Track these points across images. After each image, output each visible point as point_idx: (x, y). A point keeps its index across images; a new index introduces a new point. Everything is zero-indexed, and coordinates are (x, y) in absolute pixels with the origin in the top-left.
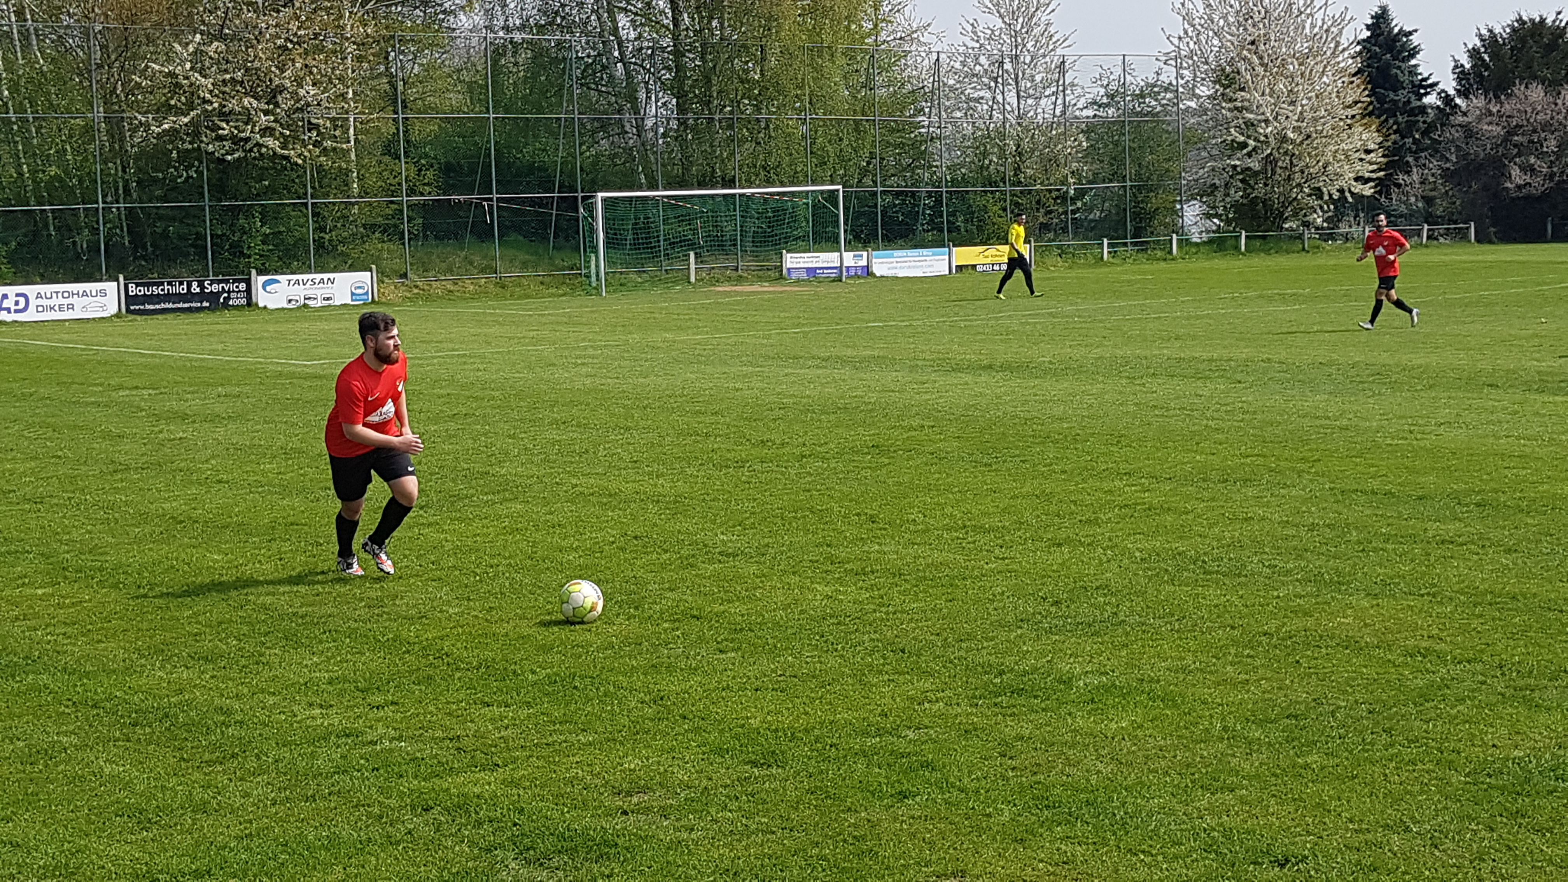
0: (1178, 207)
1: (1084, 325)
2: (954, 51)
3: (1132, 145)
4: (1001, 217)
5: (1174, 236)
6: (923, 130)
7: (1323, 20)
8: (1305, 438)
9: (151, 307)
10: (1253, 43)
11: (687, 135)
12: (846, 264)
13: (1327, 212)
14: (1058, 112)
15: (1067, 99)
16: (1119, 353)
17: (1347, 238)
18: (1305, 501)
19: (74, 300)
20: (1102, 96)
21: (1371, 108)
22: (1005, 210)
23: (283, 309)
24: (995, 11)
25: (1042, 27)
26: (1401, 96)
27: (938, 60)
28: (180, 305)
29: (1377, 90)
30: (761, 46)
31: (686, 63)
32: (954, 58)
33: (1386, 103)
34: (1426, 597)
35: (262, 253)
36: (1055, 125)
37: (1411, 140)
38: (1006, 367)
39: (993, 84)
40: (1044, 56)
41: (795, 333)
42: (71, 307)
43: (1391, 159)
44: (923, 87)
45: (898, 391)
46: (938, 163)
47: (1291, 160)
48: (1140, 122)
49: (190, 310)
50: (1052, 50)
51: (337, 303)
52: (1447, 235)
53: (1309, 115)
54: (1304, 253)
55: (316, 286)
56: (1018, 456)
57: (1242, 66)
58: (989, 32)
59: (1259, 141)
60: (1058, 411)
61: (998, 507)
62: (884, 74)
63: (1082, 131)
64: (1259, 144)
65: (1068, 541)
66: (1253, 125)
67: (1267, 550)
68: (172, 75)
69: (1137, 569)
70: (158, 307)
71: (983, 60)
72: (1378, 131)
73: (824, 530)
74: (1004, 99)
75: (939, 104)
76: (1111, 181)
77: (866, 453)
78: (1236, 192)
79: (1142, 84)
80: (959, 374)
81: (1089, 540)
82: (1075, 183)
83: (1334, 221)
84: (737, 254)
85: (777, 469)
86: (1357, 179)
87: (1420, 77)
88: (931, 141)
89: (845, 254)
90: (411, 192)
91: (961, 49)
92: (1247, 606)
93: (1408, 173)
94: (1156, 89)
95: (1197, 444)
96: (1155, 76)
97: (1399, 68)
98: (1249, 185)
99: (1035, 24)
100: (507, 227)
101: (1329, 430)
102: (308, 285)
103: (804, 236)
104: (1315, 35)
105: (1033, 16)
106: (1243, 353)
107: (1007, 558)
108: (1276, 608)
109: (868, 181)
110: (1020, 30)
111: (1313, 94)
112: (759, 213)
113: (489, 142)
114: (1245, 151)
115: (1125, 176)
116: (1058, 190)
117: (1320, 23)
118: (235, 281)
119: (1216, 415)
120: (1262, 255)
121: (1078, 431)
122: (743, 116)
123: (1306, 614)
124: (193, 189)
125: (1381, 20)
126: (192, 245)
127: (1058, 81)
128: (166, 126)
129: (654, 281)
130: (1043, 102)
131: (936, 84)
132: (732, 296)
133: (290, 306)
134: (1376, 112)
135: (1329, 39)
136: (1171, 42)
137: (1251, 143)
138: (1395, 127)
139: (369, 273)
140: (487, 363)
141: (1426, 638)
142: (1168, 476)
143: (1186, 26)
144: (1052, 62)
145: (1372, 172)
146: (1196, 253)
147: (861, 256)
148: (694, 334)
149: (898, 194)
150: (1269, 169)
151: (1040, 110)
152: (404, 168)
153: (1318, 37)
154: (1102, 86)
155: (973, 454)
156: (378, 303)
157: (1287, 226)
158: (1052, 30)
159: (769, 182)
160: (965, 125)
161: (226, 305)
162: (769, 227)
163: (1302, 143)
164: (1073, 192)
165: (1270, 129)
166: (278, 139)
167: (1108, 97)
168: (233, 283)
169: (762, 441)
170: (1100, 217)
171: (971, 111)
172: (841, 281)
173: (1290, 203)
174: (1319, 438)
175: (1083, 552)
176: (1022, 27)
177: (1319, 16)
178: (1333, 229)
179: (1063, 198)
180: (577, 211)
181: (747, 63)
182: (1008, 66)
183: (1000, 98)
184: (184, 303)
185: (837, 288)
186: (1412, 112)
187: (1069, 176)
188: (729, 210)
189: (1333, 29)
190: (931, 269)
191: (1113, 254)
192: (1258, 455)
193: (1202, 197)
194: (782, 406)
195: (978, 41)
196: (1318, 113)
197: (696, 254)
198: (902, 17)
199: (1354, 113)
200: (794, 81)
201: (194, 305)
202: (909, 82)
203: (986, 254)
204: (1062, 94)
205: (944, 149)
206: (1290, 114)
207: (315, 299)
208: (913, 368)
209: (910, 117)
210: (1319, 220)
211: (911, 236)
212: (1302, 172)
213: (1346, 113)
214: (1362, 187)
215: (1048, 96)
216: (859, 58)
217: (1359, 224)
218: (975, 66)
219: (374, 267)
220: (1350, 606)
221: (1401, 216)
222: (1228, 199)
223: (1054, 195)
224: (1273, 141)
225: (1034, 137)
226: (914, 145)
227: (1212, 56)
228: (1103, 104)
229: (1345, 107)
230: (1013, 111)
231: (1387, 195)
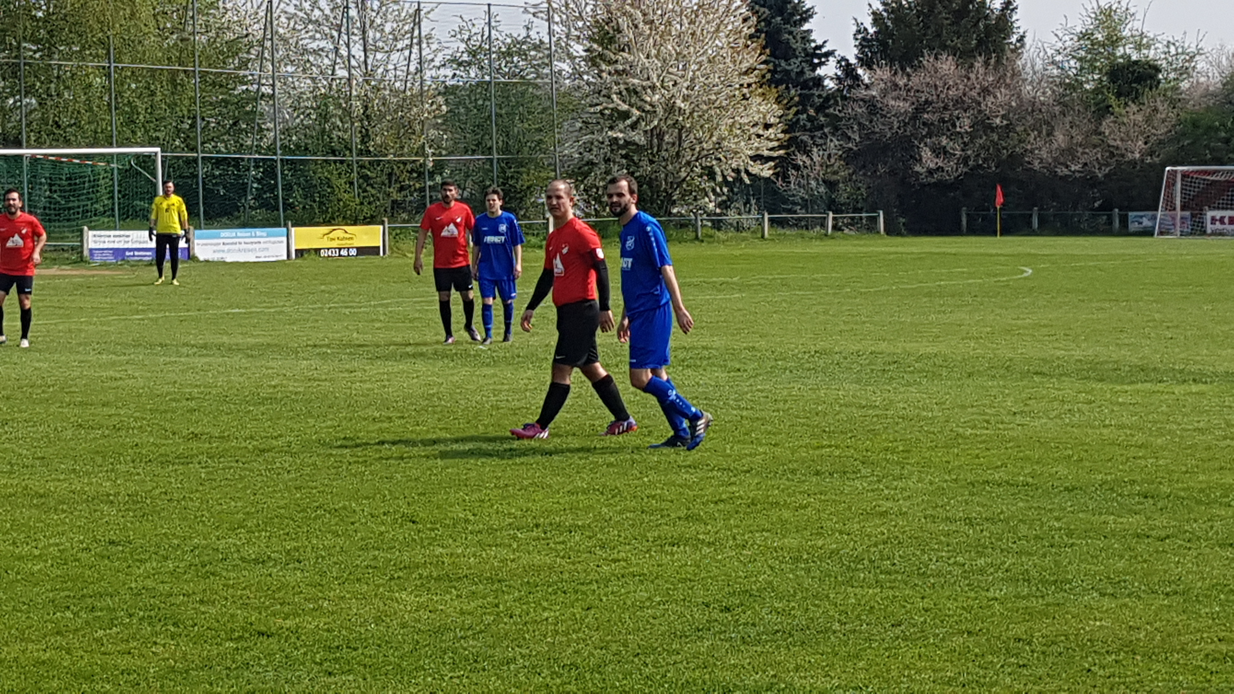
3: (498, 111)
4: (347, 192)
6: (252, 86)
13: (720, 196)
14: (412, 69)
15: (424, 53)
20: (463, 52)
21: (768, 76)
22: (351, 183)
26: (794, 65)
33: (777, 72)
36: (408, 85)
37: (805, 116)
39: (335, 34)
43: (792, 135)
46: (271, 127)
47: (679, 133)
48: (507, 84)
52: (853, 225)
53: (700, 83)
54: (697, 242)
57: (623, 22)
59: (644, 111)
63: (441, 93)
64: (644, 114)
66: (636, 93)
72: (778, 102)
74: (349, 52)
75: (272, 55)
76: (474, 152)
79: (509, 40)
82: (434, 154)
83: (726, 206)
86: (755, 158)
87: (813, 45)
88: (261, 99)
93: (807, 153)
94: (525, 47)
96: (524, 31)
97: (790, 33)
98: (633, 161)
103: (108, 210)
109: (185, 144)
111: (704, 58)
112: (52, 180)
114: (628, 122)
115: (491, 147)
116: (414, 161)
122: (31, 62)
127: (413, 32)
130: (395, 56)
134: (775, 81)
137: (636, 112)
144: (405, 9)
145: (772, 149)
149: (218, 162)
150: (656, 142)
151: (391, 67)
154: (462, 40)
157: (675, 211)
160: (302, 81)
162: (67, 198)
163: (692, 114)
164: (431, 164)
165: (657, 97)
167: (469, 53)
171: (310, 66)
173: (679, 184)
179: (420, 171)
182: (353, 12)
183: (344, 52)
186: (805, 85)
187: (427, 146)
190: (267, 254)
196: (710, 81)
199: (752, 81)
202: (231, 28)
203: (331, 236)
204: (416, 48)
205: (277, 110)
206: (679, 80)
209: (236, 70)
210: (711, 206)
211: (236, 213)
212: (693, 148)
213: (741, 82)
214: (761, 167)
215: (401, 50)
218: (312, 11)
221: (800, 202)
223: (409, 167)
224: (660, 110)
225: (384, 98)
226: (240, 104)
227: (588, 9)
228: (466, 62)
229: (740, 74)
230: (359, 66)
231: (785, 177)
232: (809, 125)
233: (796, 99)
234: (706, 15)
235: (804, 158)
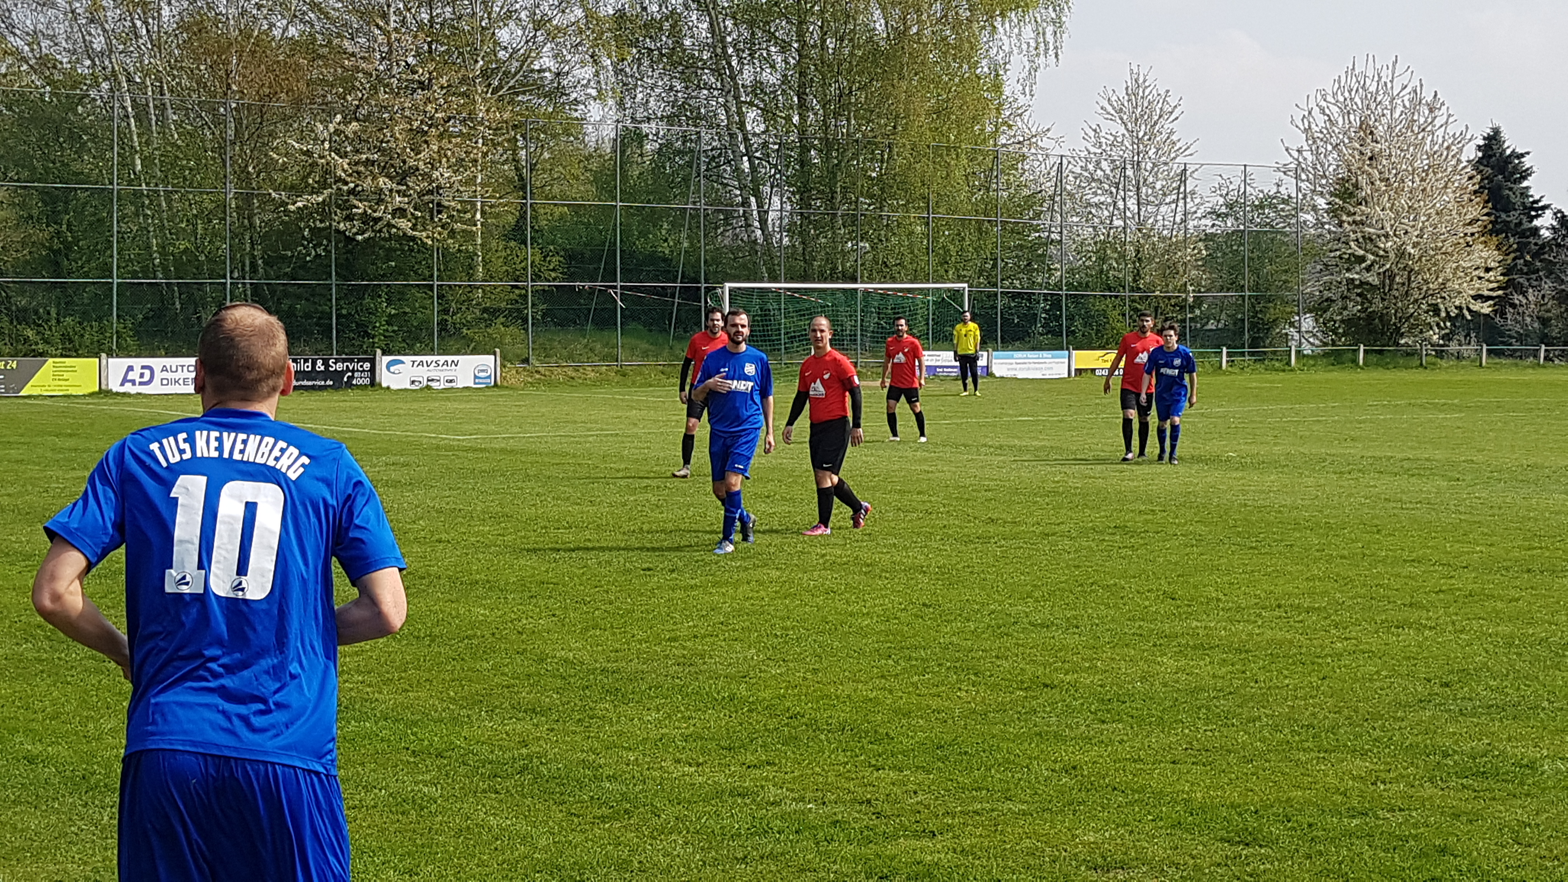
0: (1295, 318)
2: (1076, 156)
3: (1251, 255)
4: (1118, 320)
5: (1293, 347)
6: (1043, 233)
7: (1444, 137)
10: (1374, 158)
11: (810, 230)
13: (1443, 329)
14: (1178, 220)
15: (1188, 206)
17: (1463, 356)
20: (1221, 206)
21: (1490, 226)
22: (1121, 314)
23: (406, 390)
24: (1118, 118)
25: (1164, 136)
26: (1513, 217)
27: (1060, 165)
28: (305, 383)
29: (1496, 209)
31: (811, 159)
32: (1076, 163)
33: (1497, 223)
35: (387, 334)
36: (1174, 233)
37: (1522, 261)
39: (1114, 190)
40: (1166, 163)
43: (1510, 278)
44: (1040, 192)
47: (1409, 275)
48: (1258, 232)
49: (313, 388)
50: (1174, 158)
51: (460, 386)
52: (1562, 356)
53: (1429, 231)
54: (1421, 369)
55: (440, 367)
57: (1363, 180)
58: (1112, 138)
59: (1377, 256)
63: (1202, 240)
64: (1378, 259)
66: (1371, 240)
71: (1104, 165)
72: (1498, 248)
74: (1124, 206)
75: (1060, 208)
76: (1228, 290)
78: (1354, 306)
79: (1261, 195)
82: (1193, 291)
83: (1450, 338)
84: (856, 350)
86: (1476, 297)
87: (1531, 199)
88: (1050, 244)
90: (537, 277)
91: (1083, 155)
93: (1524, 293)
94: (1275, 201)
96: (1275, 187)
97: (1511, 189)
98: (1367, 299)
99: (1158, 132)
100: (630, 318)
102: (431, 367)
104: (1435, 153)
105: (1155, 123)
109: (988, 281)
110: (1143, 137)
111: (1434, 211)
112: (876, 309)
113: (614, 232)
114: (1364, 265)
115: (1244, 285)
116: (1177, 297)
117: (1440, 141)
118: (359, 360)
120: (1380, 369)
122: (865, 214)
124: (321, 268)
125: (1494, 141)
126: (317, 324)
127: (1179, 188)
128: (299, 204)
130: (1163, 209)
131: (1057, 188)
133: (413, 387)
134: (1496, 231)
135: (1450, 157)
136: (1292, 154)
137: (1371, 257)
139: (493, 357)
143: (1308, 139)
144: (1173, 170)
145: (1491, 290)
146: (1311, 363)
149: (1016, 296)
150: (1387, 283)
151: (1159, 218)
152: (531, 253)
153: (1438, 154)
154: (1221, 195)
156: (502, 387)
157: (1402, 342)
158: (1174, 138)
159: (890, 279)
160: (1085, 229)
161: (349, 385)
163: (1421, 259)
164: (1191, 300)
165: (1390, 244)
166: (409, 221)
167: (1227, 206)
168: (357, 363)
170: (1217, 327)
171: (1091, 216)
173: (1407, 319)
176: (1145, 134)
177: (1440, 133)
178: (1449, 346)
179: (1180, 304)
182: (1130, 173)
183: (1121, 204)
184: (307, 380)
186: (1523, 234)
187: (1189, 283)
188: (850, 304)
189: (1453, 147)
190: (1050, 372)
191: (1231, 363)
193: (1318, 310)
195: (1099, 147)
196: (1437, 230)
198: (1021, 121)
199: (1475, 230)
201: (318, 383)
202: (1026, 186)
203: (1105, 358)
204: (1182, 202)
205: (1064, 253)
206: (1410, 230)
207: (438, 381)
209: (1030, 220)
210: (1436, 337)
211: (1027, 338)
212: (1421, 288)
213: (1466, 231)
214: (1481, 305)
215: (1169, 203)
218: (1096, 170)
219: (497, 351)
221: (1516, 336)
222: (1345, 313)
223: (1173, 302)
224: (1392, 255)
225: (1154, 244)
226: (1033, 248)
227: (1331, 169)
228: (1222, 213)
229: (1464, 225)
230: (1133, 218)
231: (1503, 314)
232: (1525, 269)
233: (1515, 246)
234: (1435, 173)
235: (1521, 297)
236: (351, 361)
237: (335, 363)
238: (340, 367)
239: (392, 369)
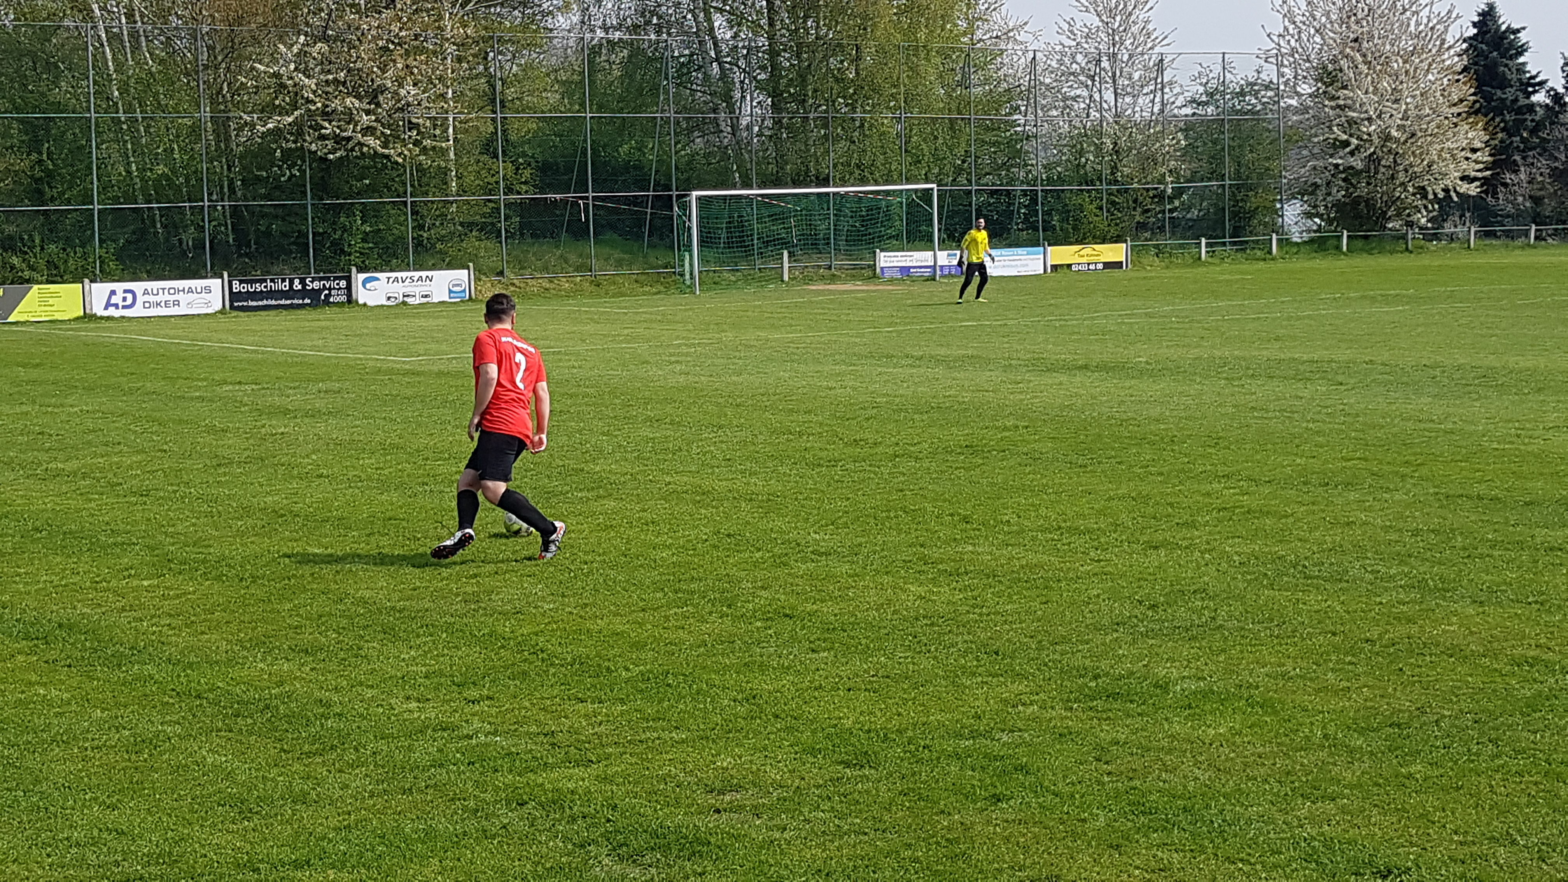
0: (1278, 206)
1: (1181, 326)
2: (1050, 49)
3: (1231, 143)
4: (1097, 216)
5: (1274, 236)
6: (1019, 129)
7: (1429, 17)
8: (1409, 441)
9: (254, 304)
10: (1356, 40)
11: (782, 133)
12: (939, 263)
13: (1431, 212)
14: (1156, 110)
15: (1166, 97)
16: (1217, 353)
17: (1452, 238)
18: (1408, 506)
19: (180, 297)
20: (1202, 94)
21: (1477, 105)
22: (1101, 208)
23: (383, 306)
24: (1092, 10)
25: (1140, 25)
26: (1509, 94)
27: (1034, 58)
28: (283, 302)
29: (1484, 88)
30: (857, 45)
31: (781, 62)
32: (1051, 57)
33: (1493, 100)
34: (1533, 605)
35: (363, 251)
36: (1152, 124)
37: (1518, 138)
38: (1102, 367)
39: (1090, 83)
40: (1142, 54)
41: (888, 332)
42: (177, 303)
43: (1498, 157)
44: (1019, 86)
45: (992, 391)
46: (1034, 162)
47: (1394, 158)
48: (1240, 120)
49: (291, 306)
50: (1150, 49)
51: (436, 300)
52: (1555, 235)
53: (1412, 113)
54: (1407, 254)
55: (415, 283)
56: (1115, 457)
57: (1344, 63)
58: (1087, 30)
59: (1362, 140)
60: (1155, 412)
61: (1093, 508)
62: (979, 72)
63: (1181, 130)
64: (1362, 143)
65: (1164, 544)
66: (1356, 123)
67: (1369, 555)
68: (276, 75)
69: (1235, 573)
70: (260, 303)
71: (1079, 58)
72: (1485, 129)
73: (916, 530)
74: (1101, 98)
75: (1035, 102)
76: (1209, 180)
77: (959, 453)
78: (1338, 191)
79: (1242, 82)
80: (1055, 374)
81: (1185, 543)
82: (1172, 182)
83: (1438, 221)
84: (830, 253)
85: (868, 468)
86: (1462, 179)
87: (1528, 75)
88: (1027, 139)
89: (939, 253)
90: (509, 190)
91: (1058, 48)
92: (1349, 613)
93: (1516, 172)
94: (1256, 88)
95: (1297, 446)
96: (1256, 74)
97: (1506, 65)
98: (1352, 184)
99: (1133, 22)
100: (602, 226)
101: (1433, 434)
102: (406, 283)
103: (898, 235)
104: (1420, 32)
105: (1130, 14)
106: (1343, 354)
107: (1102, 560)
108: (1378, 614)
109: (962, 179)
110: (1118, 28)
111: (1418, 92)
112: (852, 212)
113: (585, 141)
114: (1348, 150)
115: (1224, 175)
116: (1156, 189)
117: (1425, 20)
118: (336, 278)
119: (1317, 417)
120: (1365, 255)
121: (1176, 433)
122: (838, 115)
123: (1410, 620)
124: (296, 188)
125: (1488, 17)
126: (294, 243)
127: (1156, 79)
128: (270, 126)
129: (748, 280)
130: (1141, 100)
131: (1032, 82)
132: (825, 295)
133: (389, 303)
134: (1483, 110)
135: (1435, 37)
136: (1271, 39)
137: (1354, 141)
138: (1502, 125)
139: (466, 271)
140: (581, 361)
141: (1533, 647)
142: (1267, 479)
143: (1287, 23)
144: (1150, 59)
145: (1478, 171)
146: (1296, 253)
147: (955, 255)
148: (787, 333)
149: (992, 193)
150: (1373, 167)
151: (1138, 109)
152: (503, 168)
153: (1423, 34)
154: (1201, 84)
155: (1067, 455)
156: (476, 300)
157: (1390, 225)
158: (1151, 27)
159: (863, 181)
160: (1061, 123)
161: (327, 302)
162: (863, 226)
163: (1406, 141)
164: (1170, 191)
165: (1373, 127)
166: (379, 139)
167: (1207, 95)
168: (334, 281)
169: (855, 440)
170: (1198, 216)
171: (1068, 110)
172: (934, 280)
173: (1393, 202)
174: (1423, 442)
175: (1180, 556)
176: (1120, 25)
177: (1425, 13)
178: (1438, 229)
179: (1160, 197)
180: (672, 210)
181: (842, 62)
182: (1105, 64)
183: (1097, 97)
184: (286, 299)
185: (930, 286)
186: (1519, 111)
187: (1167, 174)
188: (823, 208)
189: (1438, 27)
190: (1026, 269)
191: (1211, 253)
192: (1359, 459)
193: (1303, 196)
194: (875, 405)
195: (1074, 40)
196: (1422, 112)
197: (789, 252)
198: (998, 15)
199: (1460, 111)
200: (889, 80)
201: (295, 301)
202: (1005, 80)
203: (1081, 253)
204: (1160, 93)
205: (1040, 148)
206: (1394, 112)
207: (414, 296)
208: (1007, 368)
209: (1005, 115)
210: (1423, 221)
211: (1005, 235)
212: (1406, 171)
213: (1452, 111)
214: (1468, 186)
215: (1147, 94)
216: (954, 57)
217: (1464, 224)
218: (1071, 64)
219: (471, 265)
220: (1455, 613)
221: (1508, 216)
222: (1329, 199)
223: (1151, 194)
224: (1376, 139)
225: (1131, 136)
226: (1009, 144)
228: (1202, 102)
229: (1450, 105)
230: (1110, 109)
231: (1494, 194)
232: (1522, 146)
235: (1512, 176)
236: (328, 279)
237: (312, 282)
238: (316, 285)
239: (368, 286)
